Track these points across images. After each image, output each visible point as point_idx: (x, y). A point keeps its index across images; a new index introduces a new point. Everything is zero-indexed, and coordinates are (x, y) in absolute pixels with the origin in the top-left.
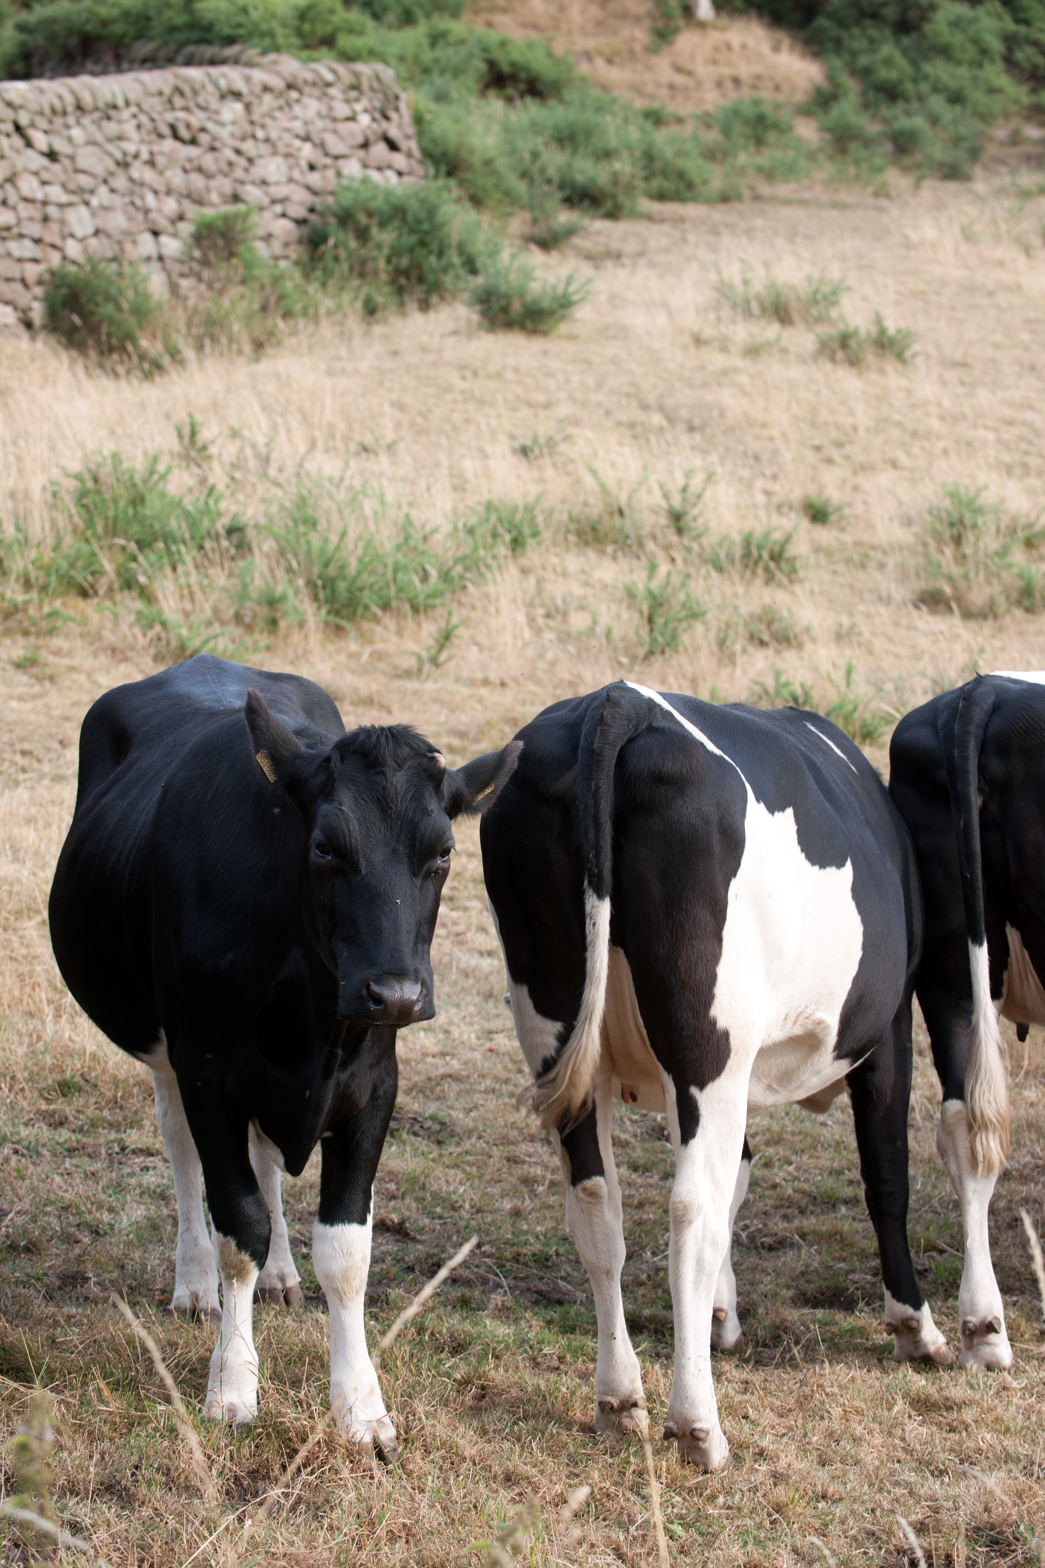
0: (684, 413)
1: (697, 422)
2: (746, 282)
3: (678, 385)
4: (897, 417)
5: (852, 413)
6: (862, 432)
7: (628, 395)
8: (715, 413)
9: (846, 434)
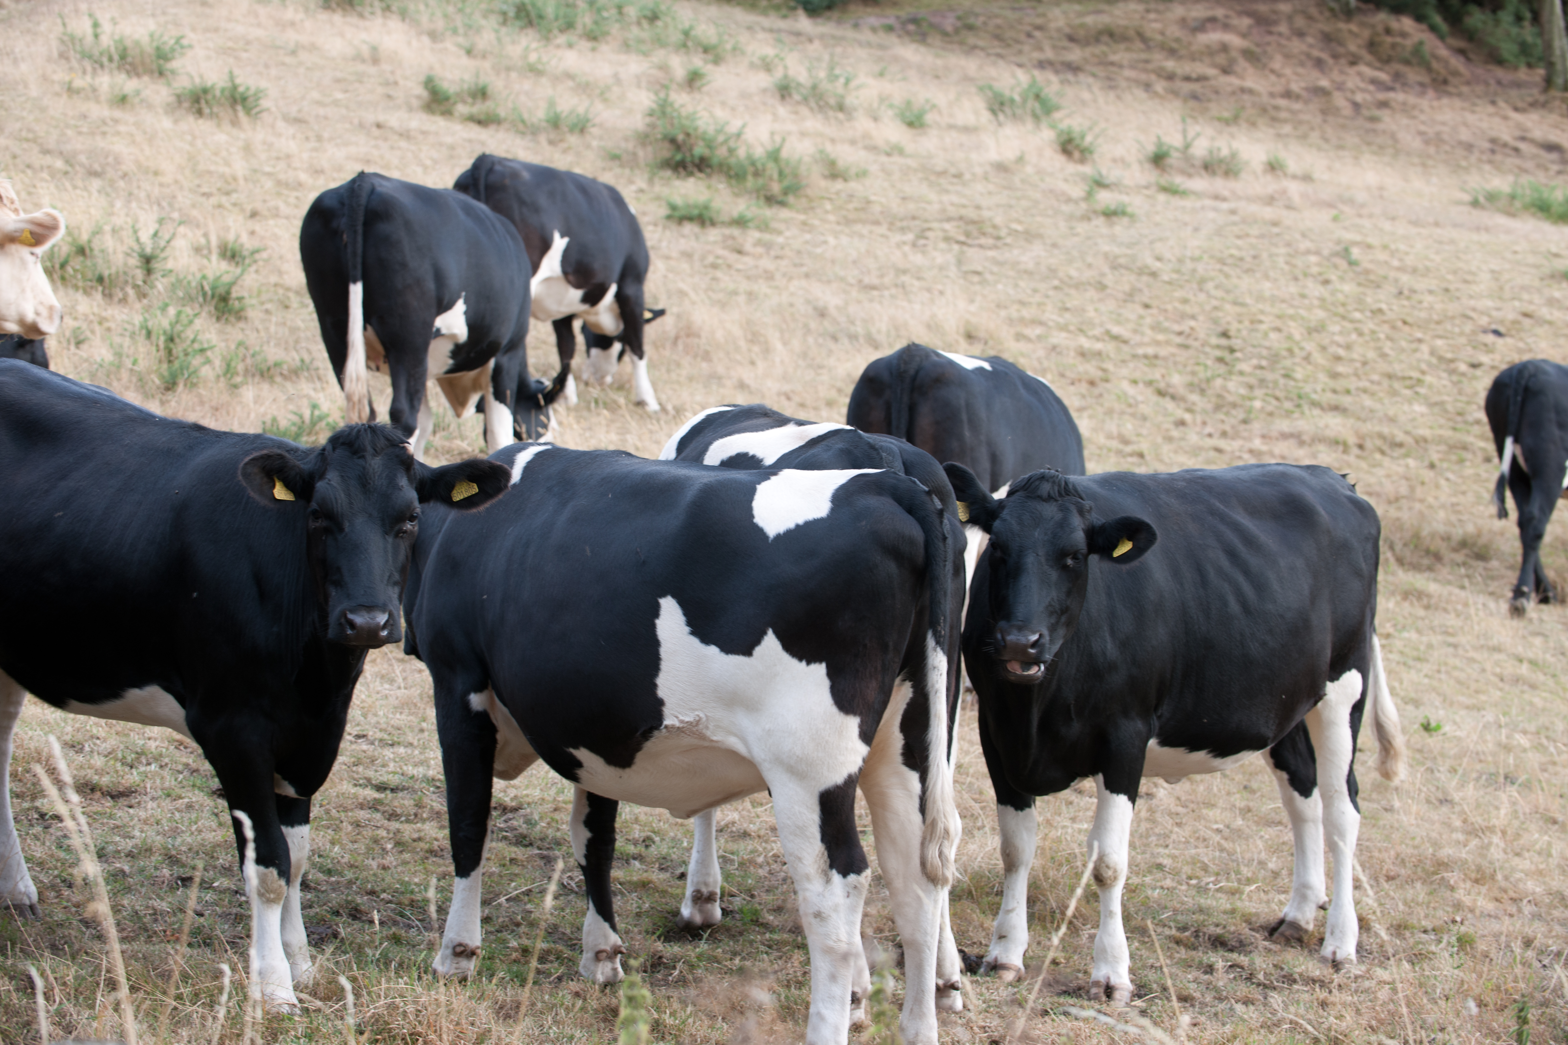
0: (83, 158)
1: (97, 167)
2: (96, 36)
3: (70, 132)
4: (268, 169)
5: (227, 164)
6: (241, 182)
7: (27, 140)
8: (111, 160)
9: (228, 183)
